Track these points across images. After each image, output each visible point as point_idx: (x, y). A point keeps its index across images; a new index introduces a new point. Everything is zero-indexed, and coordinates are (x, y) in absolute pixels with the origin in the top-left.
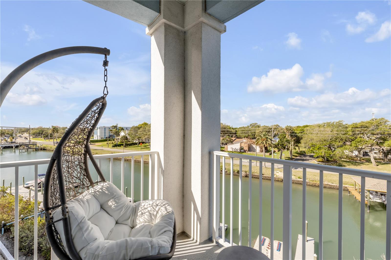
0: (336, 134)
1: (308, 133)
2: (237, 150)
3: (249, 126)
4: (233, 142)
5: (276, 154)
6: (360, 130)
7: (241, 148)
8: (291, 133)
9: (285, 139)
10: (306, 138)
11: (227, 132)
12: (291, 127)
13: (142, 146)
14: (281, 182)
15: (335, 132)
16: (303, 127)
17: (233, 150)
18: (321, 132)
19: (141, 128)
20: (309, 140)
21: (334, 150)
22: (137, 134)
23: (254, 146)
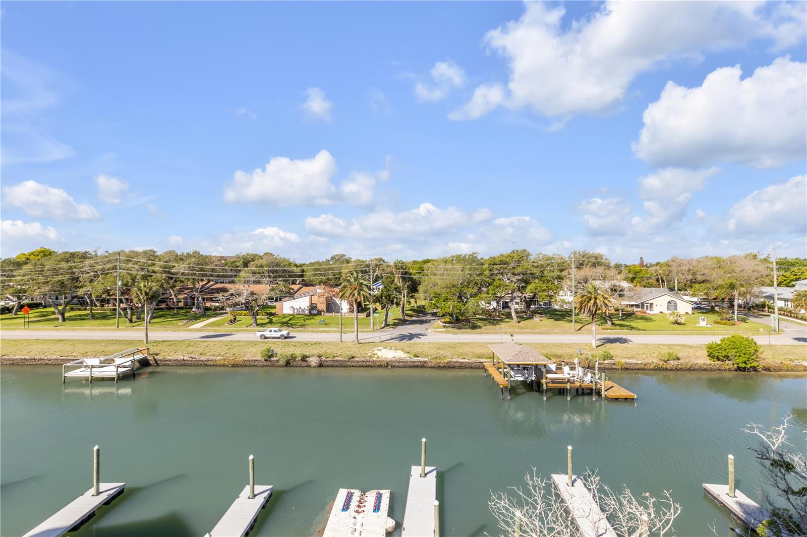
0: (469, 274)
1: (429, 274)
2: (303, 311)
3: (329, 261)
4: (294, 294)
5: (378, 315)
6: (498, 268)
7: (313, 307)
8: (402, 274)
9: (393, 286)
10: (426, 283)
11: (283, 273)
12: (402, 263)
13: (30, 316)
14: (385, 368)
15: (467, 272)
16: (423, 263)
17: (296, 311)
18: (449, 272)
19: (26, 263)
20: (431, 285)
21: (466, 302)
22: (11, 281)
23: (338, 301)
